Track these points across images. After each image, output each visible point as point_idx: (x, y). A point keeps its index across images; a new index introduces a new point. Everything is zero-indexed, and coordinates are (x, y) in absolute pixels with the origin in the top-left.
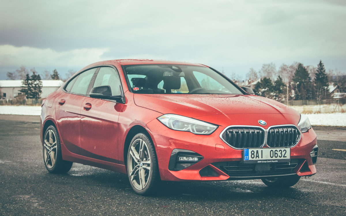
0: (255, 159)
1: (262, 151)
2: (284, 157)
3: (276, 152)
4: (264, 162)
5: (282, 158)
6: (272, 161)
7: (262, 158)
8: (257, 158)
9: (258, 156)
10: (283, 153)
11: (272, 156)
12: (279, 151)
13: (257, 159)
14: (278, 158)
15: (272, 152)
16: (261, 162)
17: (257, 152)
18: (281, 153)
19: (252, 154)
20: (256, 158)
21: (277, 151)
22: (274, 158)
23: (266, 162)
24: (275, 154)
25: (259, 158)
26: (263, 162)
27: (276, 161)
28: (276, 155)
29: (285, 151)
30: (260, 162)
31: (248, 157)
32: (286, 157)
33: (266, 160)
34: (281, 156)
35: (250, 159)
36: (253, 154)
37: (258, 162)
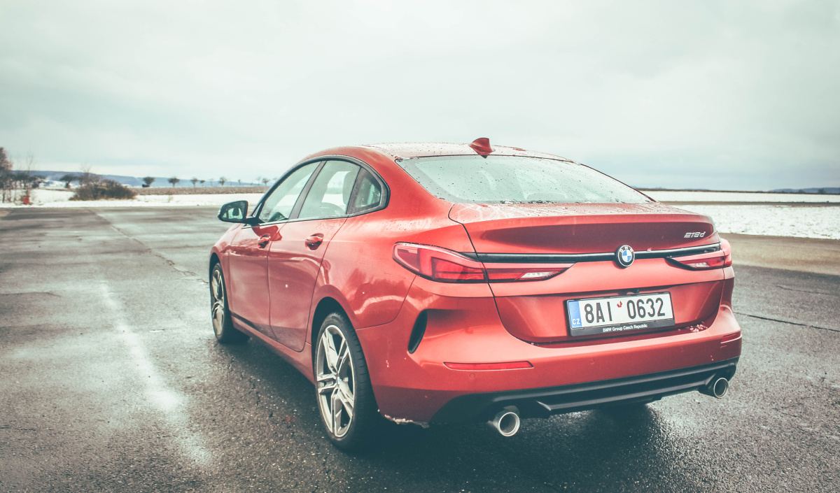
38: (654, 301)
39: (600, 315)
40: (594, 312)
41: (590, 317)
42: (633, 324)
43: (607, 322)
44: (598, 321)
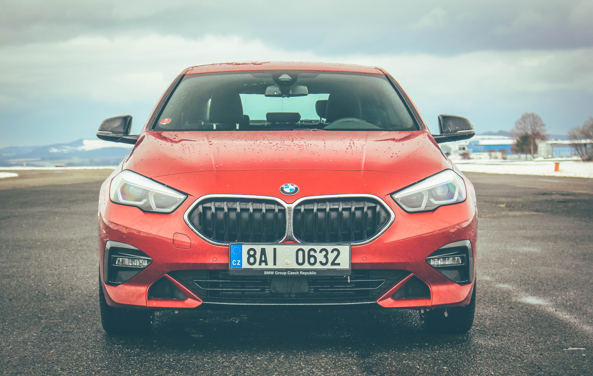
0: (256, 266)
1: (275, 249)
2: (333, 263)
3: (312, 253)
4: (281, 273)
5: (329, 266)
6: (301, 273)
7: (275, 264)
8: (263, 264)
9: (266, 262)
10: (331, 257)
11: (300, 261)
12: (321, 252)
13: (263, 266)
14: (318, 266)
15: (300, 253)
16: (272, 273)
17: (263, 252)
18: (326, 256)
19: (250, 256)
20: (260, 264)
21: (315, 251)
22: (306, 266)
23: (285, 273)
24: (310, 256)
25: (266, 264)
26: (277, 273)
27: (311, 273)
28: (312, 260)
29: (336, 253)
30: (269, 273)
31: (240, 261)
32: (339, 264)
33: (287, 270)
34: (324, 261)
35: (245, 265)
36: (254, 256)
37: (265, 273)
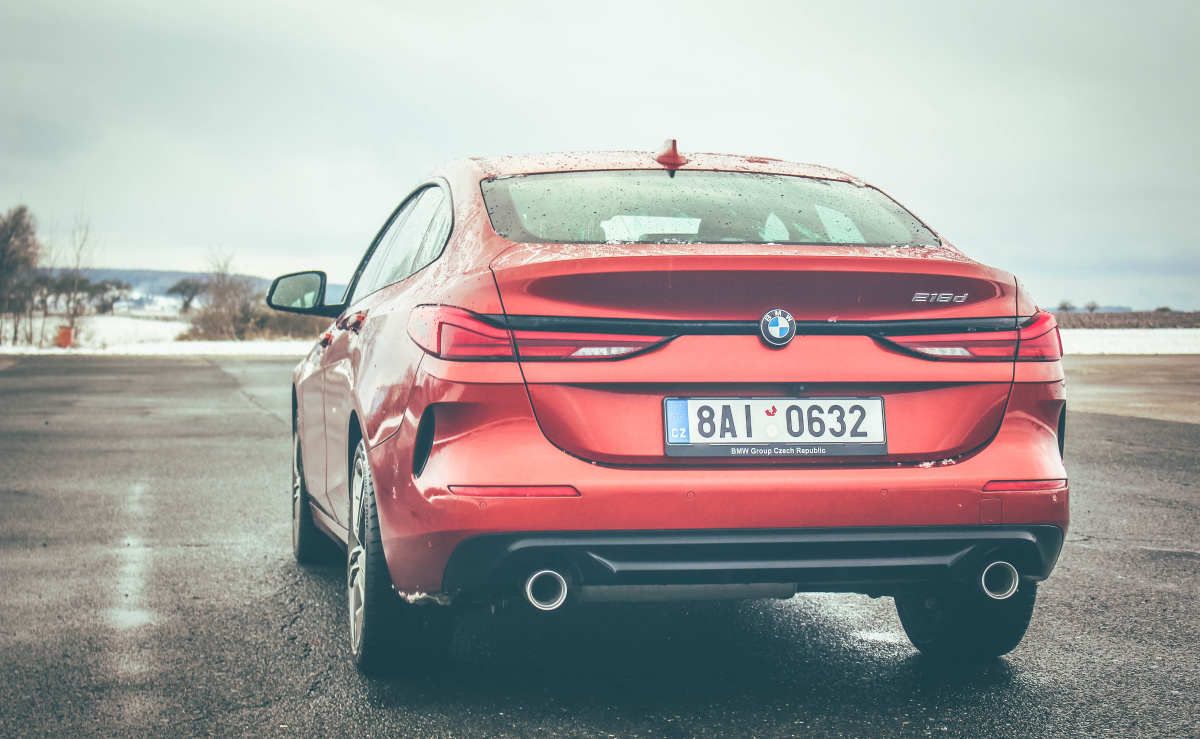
38: (847, 411)
39: (728, 426)
40: (717, 420)
41: (707, 428)
42: (794, 446)
43: (742, 437)
44: (722, 436)
